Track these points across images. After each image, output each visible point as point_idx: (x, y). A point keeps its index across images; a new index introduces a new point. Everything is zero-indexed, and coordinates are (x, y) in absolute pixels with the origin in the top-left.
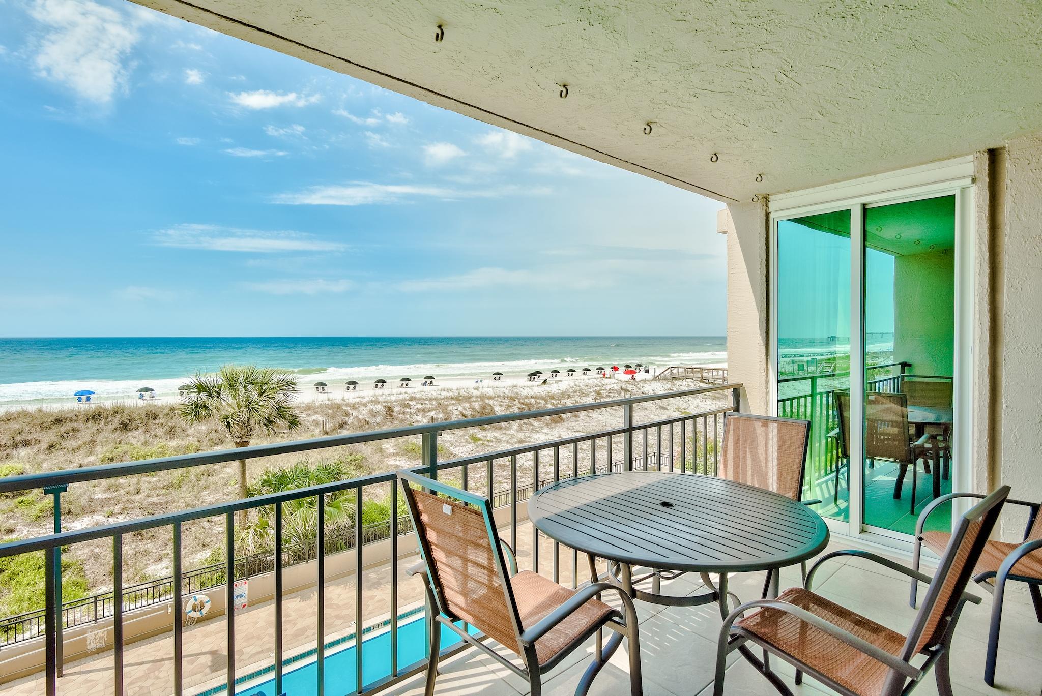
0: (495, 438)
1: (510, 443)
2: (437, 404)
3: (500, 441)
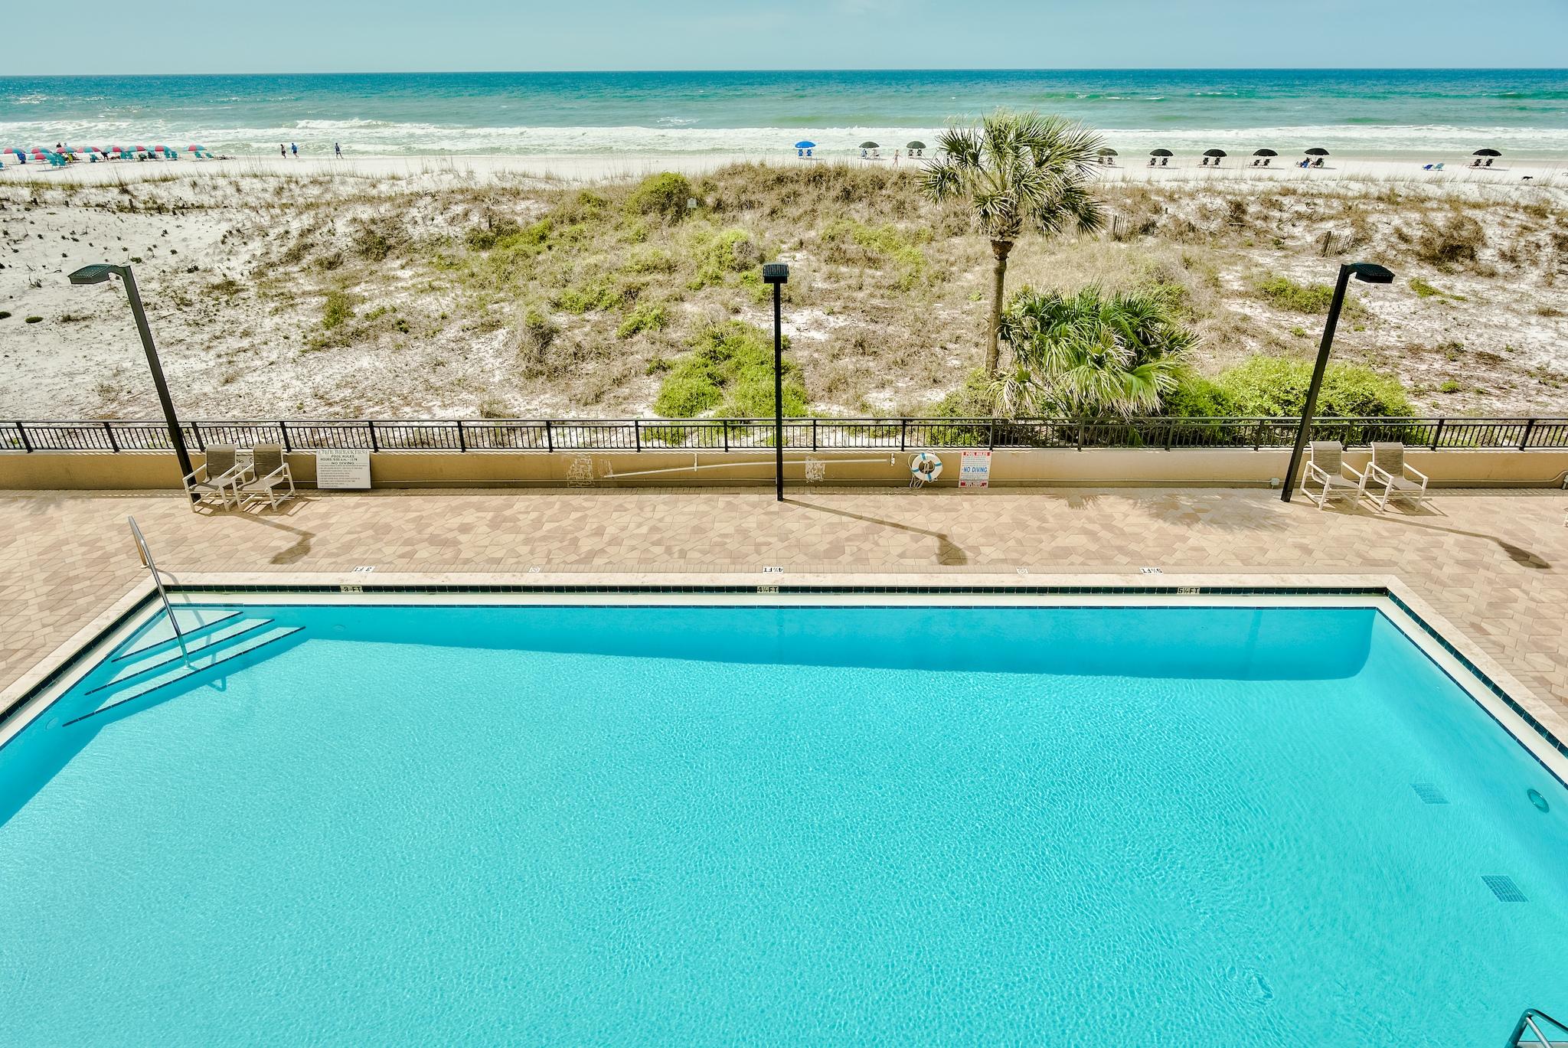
0: (1475, 293)
1: (1513, 310)
2: (1341, 208)
3: (1488, 302)
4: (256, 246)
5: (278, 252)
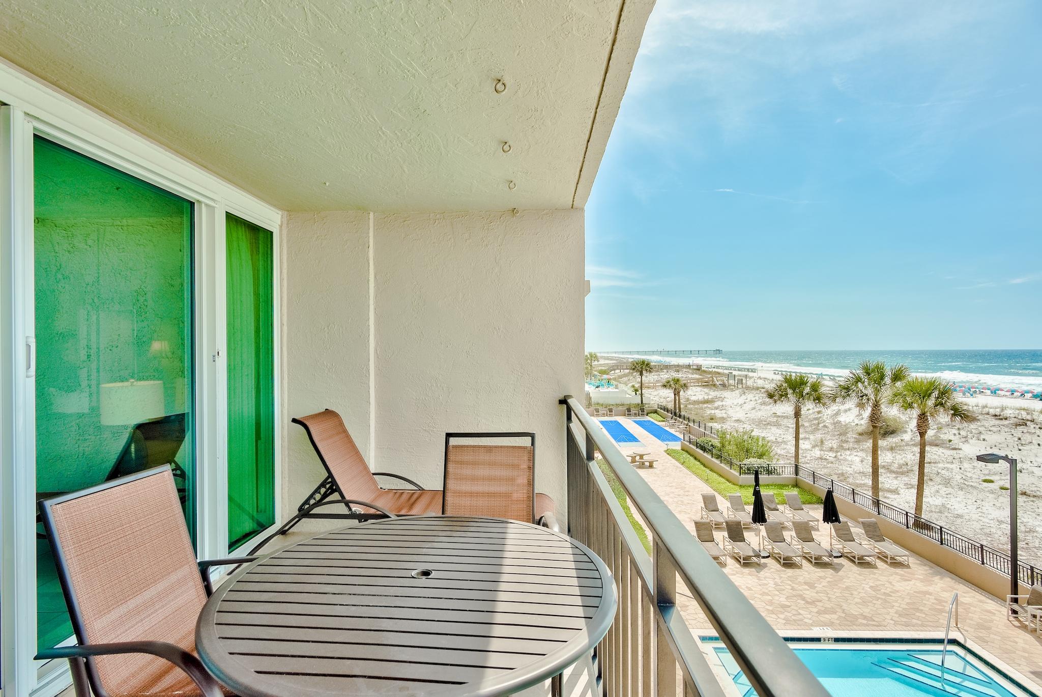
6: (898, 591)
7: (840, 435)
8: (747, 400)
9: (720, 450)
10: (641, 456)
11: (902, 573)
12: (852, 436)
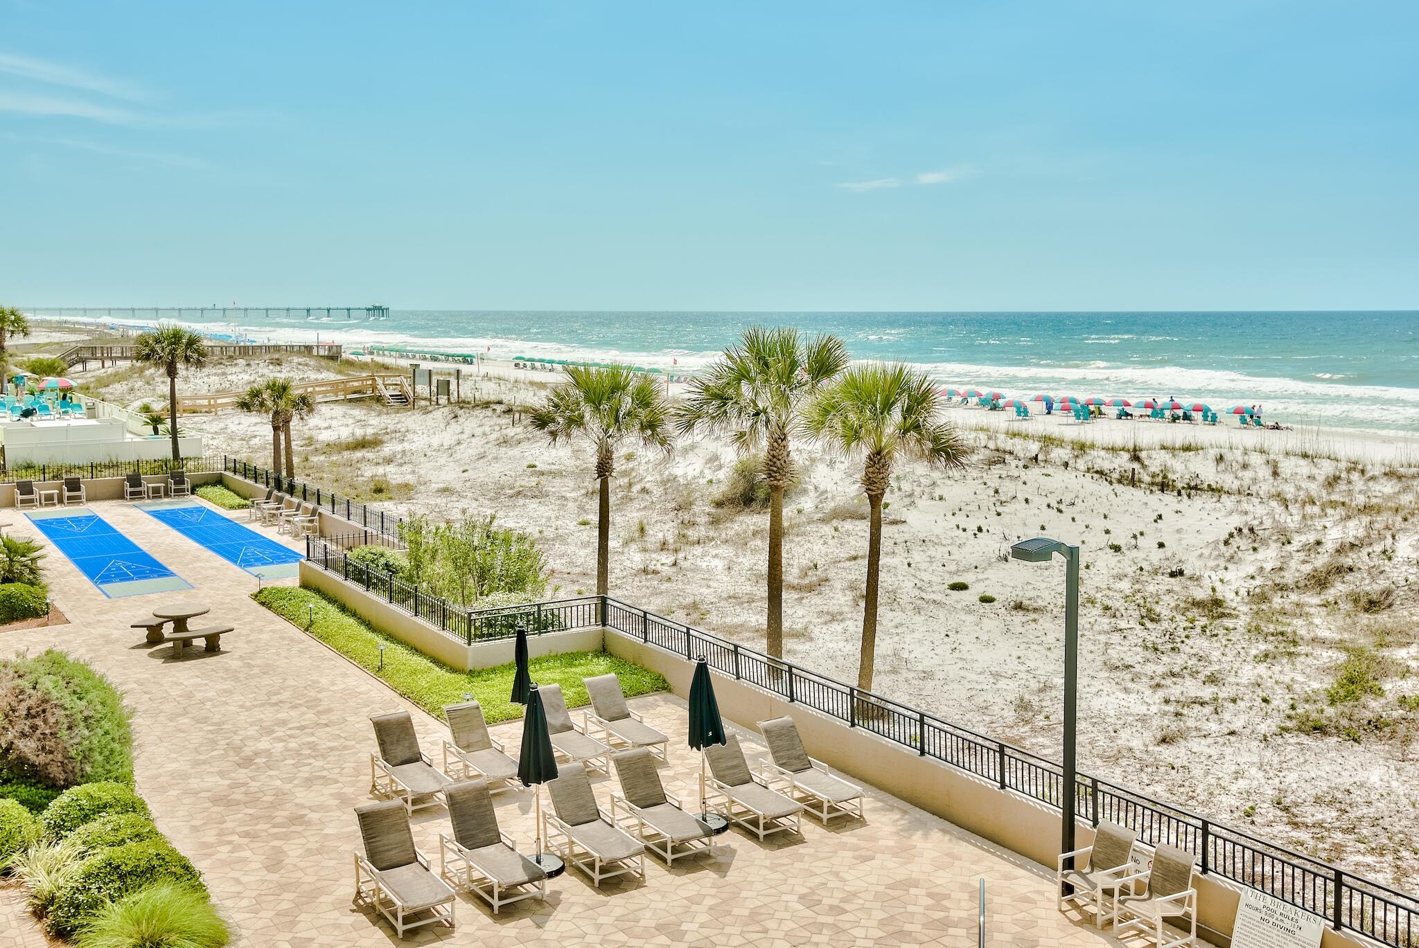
4: (1269, 556)
5: (1298, 569)
6: (855, 894)
7: (679, 509)
8: (464, 436)
9: (410, 579)
10: (180, 623)
11: (854, 840)
12: (702, 510)
